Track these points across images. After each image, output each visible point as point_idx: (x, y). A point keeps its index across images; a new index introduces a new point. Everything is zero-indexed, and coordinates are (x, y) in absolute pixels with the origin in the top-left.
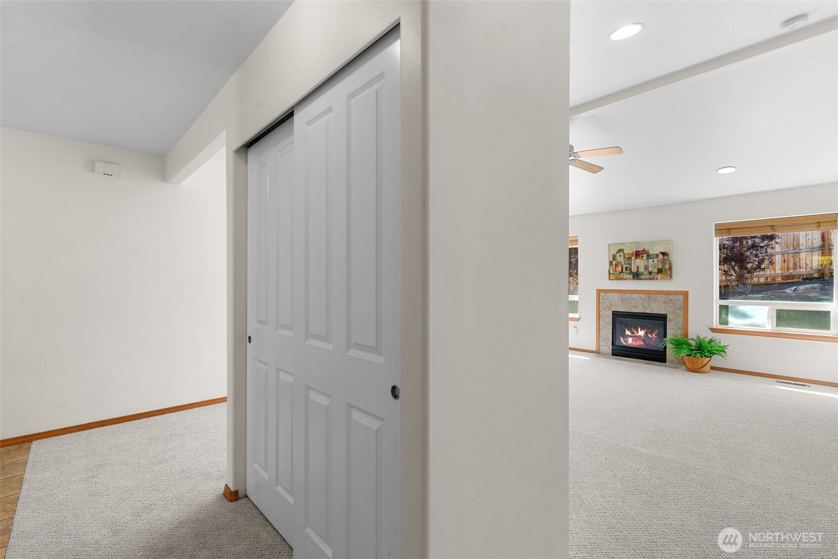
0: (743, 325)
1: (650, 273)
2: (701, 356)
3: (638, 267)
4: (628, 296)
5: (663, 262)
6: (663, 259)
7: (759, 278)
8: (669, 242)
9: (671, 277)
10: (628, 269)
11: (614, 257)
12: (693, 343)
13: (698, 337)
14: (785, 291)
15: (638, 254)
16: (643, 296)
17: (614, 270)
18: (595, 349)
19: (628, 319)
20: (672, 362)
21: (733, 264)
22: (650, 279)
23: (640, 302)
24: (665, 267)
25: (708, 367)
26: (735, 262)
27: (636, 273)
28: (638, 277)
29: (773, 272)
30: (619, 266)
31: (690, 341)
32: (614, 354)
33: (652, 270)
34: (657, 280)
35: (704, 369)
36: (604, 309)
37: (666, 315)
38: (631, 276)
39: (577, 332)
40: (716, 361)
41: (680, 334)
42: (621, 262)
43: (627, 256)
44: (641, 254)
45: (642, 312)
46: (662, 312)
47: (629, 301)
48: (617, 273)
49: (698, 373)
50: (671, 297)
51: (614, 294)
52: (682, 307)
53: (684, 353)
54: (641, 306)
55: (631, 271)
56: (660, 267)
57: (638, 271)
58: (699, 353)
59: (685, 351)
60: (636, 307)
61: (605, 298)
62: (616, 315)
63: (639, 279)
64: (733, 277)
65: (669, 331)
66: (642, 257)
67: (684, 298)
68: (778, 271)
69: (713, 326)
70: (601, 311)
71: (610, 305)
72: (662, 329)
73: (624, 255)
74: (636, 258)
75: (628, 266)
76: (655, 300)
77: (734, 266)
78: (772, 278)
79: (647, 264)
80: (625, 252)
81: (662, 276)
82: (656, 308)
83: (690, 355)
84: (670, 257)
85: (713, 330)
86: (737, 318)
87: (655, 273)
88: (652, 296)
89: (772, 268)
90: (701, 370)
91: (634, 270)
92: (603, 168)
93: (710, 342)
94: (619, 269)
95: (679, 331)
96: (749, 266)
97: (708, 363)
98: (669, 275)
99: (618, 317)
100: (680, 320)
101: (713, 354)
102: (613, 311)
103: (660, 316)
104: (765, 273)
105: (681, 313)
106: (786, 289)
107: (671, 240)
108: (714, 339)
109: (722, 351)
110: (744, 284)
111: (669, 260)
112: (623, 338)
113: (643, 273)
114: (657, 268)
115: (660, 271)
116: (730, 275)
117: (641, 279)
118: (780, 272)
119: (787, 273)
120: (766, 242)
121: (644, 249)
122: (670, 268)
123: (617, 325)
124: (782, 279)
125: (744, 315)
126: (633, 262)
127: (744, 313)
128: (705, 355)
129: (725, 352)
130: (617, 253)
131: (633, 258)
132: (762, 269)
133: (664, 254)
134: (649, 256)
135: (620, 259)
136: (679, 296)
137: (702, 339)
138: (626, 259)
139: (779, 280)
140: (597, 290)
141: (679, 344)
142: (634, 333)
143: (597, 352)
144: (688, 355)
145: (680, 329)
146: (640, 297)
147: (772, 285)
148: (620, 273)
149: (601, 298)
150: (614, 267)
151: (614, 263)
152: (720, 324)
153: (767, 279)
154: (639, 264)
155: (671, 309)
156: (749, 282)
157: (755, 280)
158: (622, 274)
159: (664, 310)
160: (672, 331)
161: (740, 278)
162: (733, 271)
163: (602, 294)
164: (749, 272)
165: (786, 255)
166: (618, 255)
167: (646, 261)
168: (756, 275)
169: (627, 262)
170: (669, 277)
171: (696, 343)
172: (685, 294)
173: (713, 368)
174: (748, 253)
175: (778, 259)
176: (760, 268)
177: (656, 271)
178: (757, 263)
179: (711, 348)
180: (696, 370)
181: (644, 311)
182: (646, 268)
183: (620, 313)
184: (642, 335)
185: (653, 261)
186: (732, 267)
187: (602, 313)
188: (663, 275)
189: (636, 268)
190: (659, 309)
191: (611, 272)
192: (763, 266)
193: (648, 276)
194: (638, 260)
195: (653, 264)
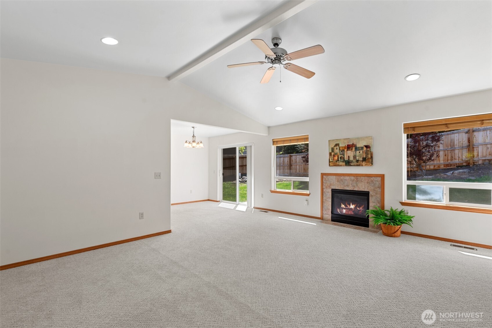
0: (425, 200)
1: (357, 161)
2: (394, 224)
3: (349, 157)
4: (342, 178)
5: (367, 153)
6: (367, 151)
7: (430, 165)
8: (371, 138)
9: (372, 164)
10: (342, 158)
11: (333, 150)
12: (388, 213)
13: (392, 209)
14: (447, 174)
15: (349, 147)
16: (352, 178)
17: (333, 159)
18: (320, 217)
19: (342, 195)
20: (373, 227)
21: (415, 157)
22: (357, 165)
23: (351, 182)
24: (368, 157)
25: (399, 233)
26: (416, 155)
27: (348, 161)
28: (349, 164)
29: (438, 162)
30: (336, 156)
31: (386, 212)
32: (332, 220)
33: (358, 158)
34: (362, 166)
35: (396, 234)
36: (326, 187)
37: (369, 192)
38: (344, 164)
39: (308, 204)
40: (405, 227)
41: (379, 207)
42: (337, 153)
43: (341, 149)
44: (351, 147)
45: (352, 189)
46: (366, 190)
47: (343, 182)
48: (335, 161)
49: (391, 237)
50: (372, 179)
51: (333, 176)
52: (380, 186)
53: (381, 222)
54: (351, 186)
55: (344, 160)
56: (364, 157)
57: (349, 159)
58: (393, 222)
59: (382, 220)
60: (348, 186)
61: (327, 179)
62: (334, 192)
63: (349, 166)
64: (415, 166)
65: (371, 204)
66: (352, 149)
67: (381, 179)
68: (442, 162)
69: (402, 200)
70: (324, 189)
71: (330, 184)
72: (366, 202)
73: (339, 148)
74: (347, 150)
75: (342, 156)
76: (361, 181)
77: (415, 158)
78: (438, 166)
79: (355, 154)
80: (340, 145)
81: (365, 163)
82: (362, 187)
83: (386, 223)
84: (371, 149)
85: (403, 204)
86: (420, 195)
87: (361, 161)
88: (359, 178)
89: (438, 160)
90: (393, 235)
91: (346, 158)
92: (314, 74)
93: (401, 212)
94: (336, 158)
95: (378, 204)
96: (424, 158)
97: (398, 229)
98: (371, 162)
99: (336, 193)
100: (379, 196)
101: (403, 223)
102: (332, 189)
103: (364, 192)
104: (434, 163)
105: (379, 190)
106: (447, 173)
107: (372, 137)
108: (403, 210)
109: (409, 220)
110: (421, 170)
111: (370, 151)
112: (339, 209)
113: (352, 161)
114: (362, 157)
115: (364, 159)
116: (413, 164)
117: (351, 166)
118: (443, 162)
119: (447, 163)
120: (434, 143)
121: (353, 144)
122: (372, 157)
123: (335, 199)
124: (444, 166)
125: (424, 192)
126: (345, 153)
127: (425, 191)
128: (397, 224)
129: (411, 220)
130: (334, 147)
131: (346, 150)
132: (432, 160)
133: (367, 147)
134: (357, 149)
135: (337, 151)
136: (378, 178)
137: (394, 210)
138: (341, 151)
139: (442, 167)
140: (321, 173)
141: (378, 214)
142: (347, 207)
143: (322, 219)
144: (384, 223)
145: (378, 203)
146: (351, 179)
147: (438, 170)
148: (337, 161)
149: (324, 179)
150: (333, 157)
151: (333, 154)
152: (408, 199)
153: (435, 166)
154: (350, 154)
155: (372, 188)
156: (424, 168)
157: (428, 167)
158: (338, 162)
159: (367, 188)
160: (373, 204)
161: (419, 166)
162: (414, 161)
163: (324, 177)
164: (424, 162)
165: (447, 151)
166: (335, 148)
167: (354, 152)
168: (428, 164)
169: (342, 153)
170: (371, 164)
171: (390, 214)
172: (382, 177)
173: (402, 232)
174: (424, 150)
175: (441, 154)
176: (431, 160)
177: (362, 159)
178: (429, 156)
179: (401, 218)
180: (390, 234)
181: (353, 189)
182: (355, 157)
183: (337, 191)
184: (353, 208)
185: (360, 152)
186: (413, 159)
187: (324, 190)
188: (367, 162)
189: (348, 157)
190: (364, 188)
191: (331, 160)
192: (432, 158)
193: (356, 164)
194: (349, 152)
195: (360, 155)
